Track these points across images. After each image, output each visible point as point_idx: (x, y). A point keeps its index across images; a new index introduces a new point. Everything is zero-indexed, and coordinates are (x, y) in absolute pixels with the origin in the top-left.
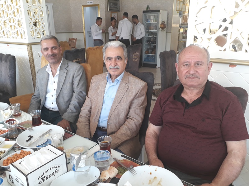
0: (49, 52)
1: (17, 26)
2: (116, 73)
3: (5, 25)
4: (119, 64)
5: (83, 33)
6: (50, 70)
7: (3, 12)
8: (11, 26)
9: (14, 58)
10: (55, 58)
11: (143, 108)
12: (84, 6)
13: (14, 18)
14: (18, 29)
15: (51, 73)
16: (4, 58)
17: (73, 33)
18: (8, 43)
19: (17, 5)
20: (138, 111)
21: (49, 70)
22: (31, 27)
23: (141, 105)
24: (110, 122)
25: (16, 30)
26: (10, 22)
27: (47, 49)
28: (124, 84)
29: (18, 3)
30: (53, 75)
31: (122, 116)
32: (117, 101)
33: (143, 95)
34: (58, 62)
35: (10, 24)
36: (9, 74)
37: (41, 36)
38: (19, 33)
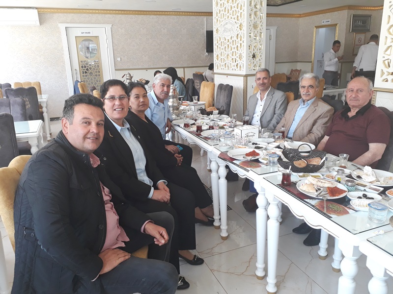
0: (261, 82)
1: (238, 59)
2: (308, 98)
3: (228, 57)
4: (310, 91)
5: (311, 62)
6: (260, 96)
7: (228, 46)
8: (233, 59)
9: (232, 87)
10: (264, 87)
11: (325, 127)
12: (317, 27)
13: (237, 51)
14: (239, 61)
15: (259, 98)
16: (224, 87)
17: (298, 63)
18: (227, 75)
19: (241, 40)
20: (320, 128)
21: (258, 96)
22: (250, 60)
23: (324, 124)
24: (296, 133)
25: (237, 63)
26: (233, 55)
27: (259, 79)
28: (313, 107)
29: (242, 39)
30: (261, 100)
31: (306, 130)
32: (305, 119)
33: (327, 117)
34: (266, 89)
35: (232, 57)
36: (226, 101)
37: (257, 68)
38: (239, 66)
